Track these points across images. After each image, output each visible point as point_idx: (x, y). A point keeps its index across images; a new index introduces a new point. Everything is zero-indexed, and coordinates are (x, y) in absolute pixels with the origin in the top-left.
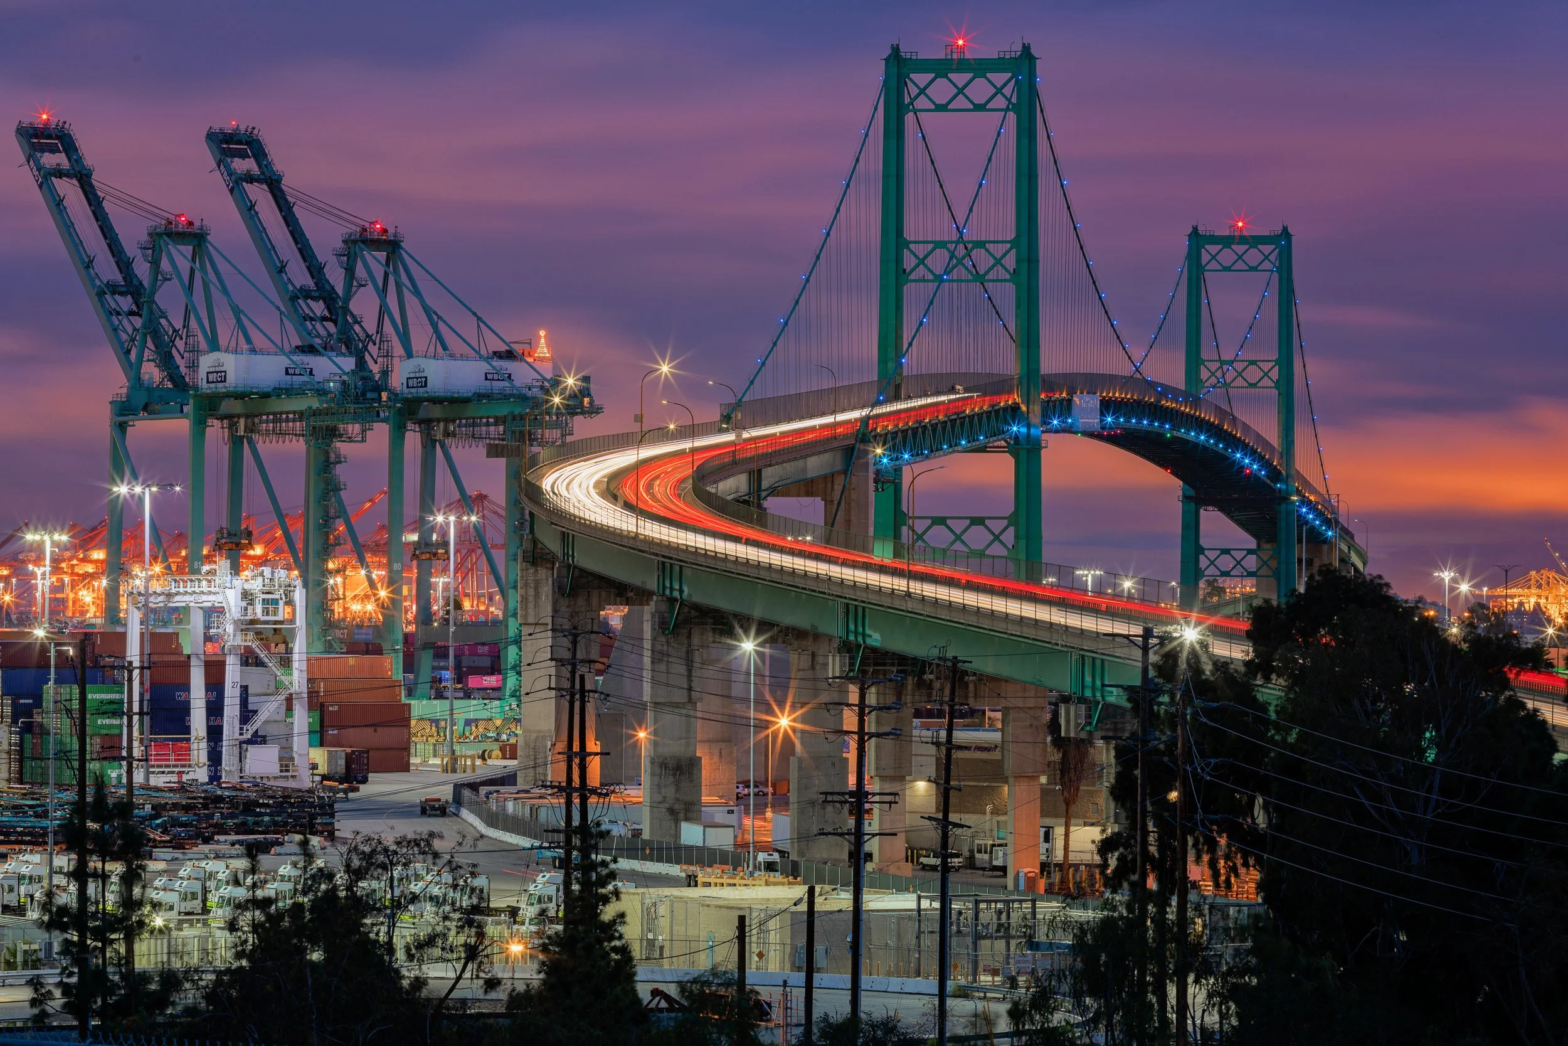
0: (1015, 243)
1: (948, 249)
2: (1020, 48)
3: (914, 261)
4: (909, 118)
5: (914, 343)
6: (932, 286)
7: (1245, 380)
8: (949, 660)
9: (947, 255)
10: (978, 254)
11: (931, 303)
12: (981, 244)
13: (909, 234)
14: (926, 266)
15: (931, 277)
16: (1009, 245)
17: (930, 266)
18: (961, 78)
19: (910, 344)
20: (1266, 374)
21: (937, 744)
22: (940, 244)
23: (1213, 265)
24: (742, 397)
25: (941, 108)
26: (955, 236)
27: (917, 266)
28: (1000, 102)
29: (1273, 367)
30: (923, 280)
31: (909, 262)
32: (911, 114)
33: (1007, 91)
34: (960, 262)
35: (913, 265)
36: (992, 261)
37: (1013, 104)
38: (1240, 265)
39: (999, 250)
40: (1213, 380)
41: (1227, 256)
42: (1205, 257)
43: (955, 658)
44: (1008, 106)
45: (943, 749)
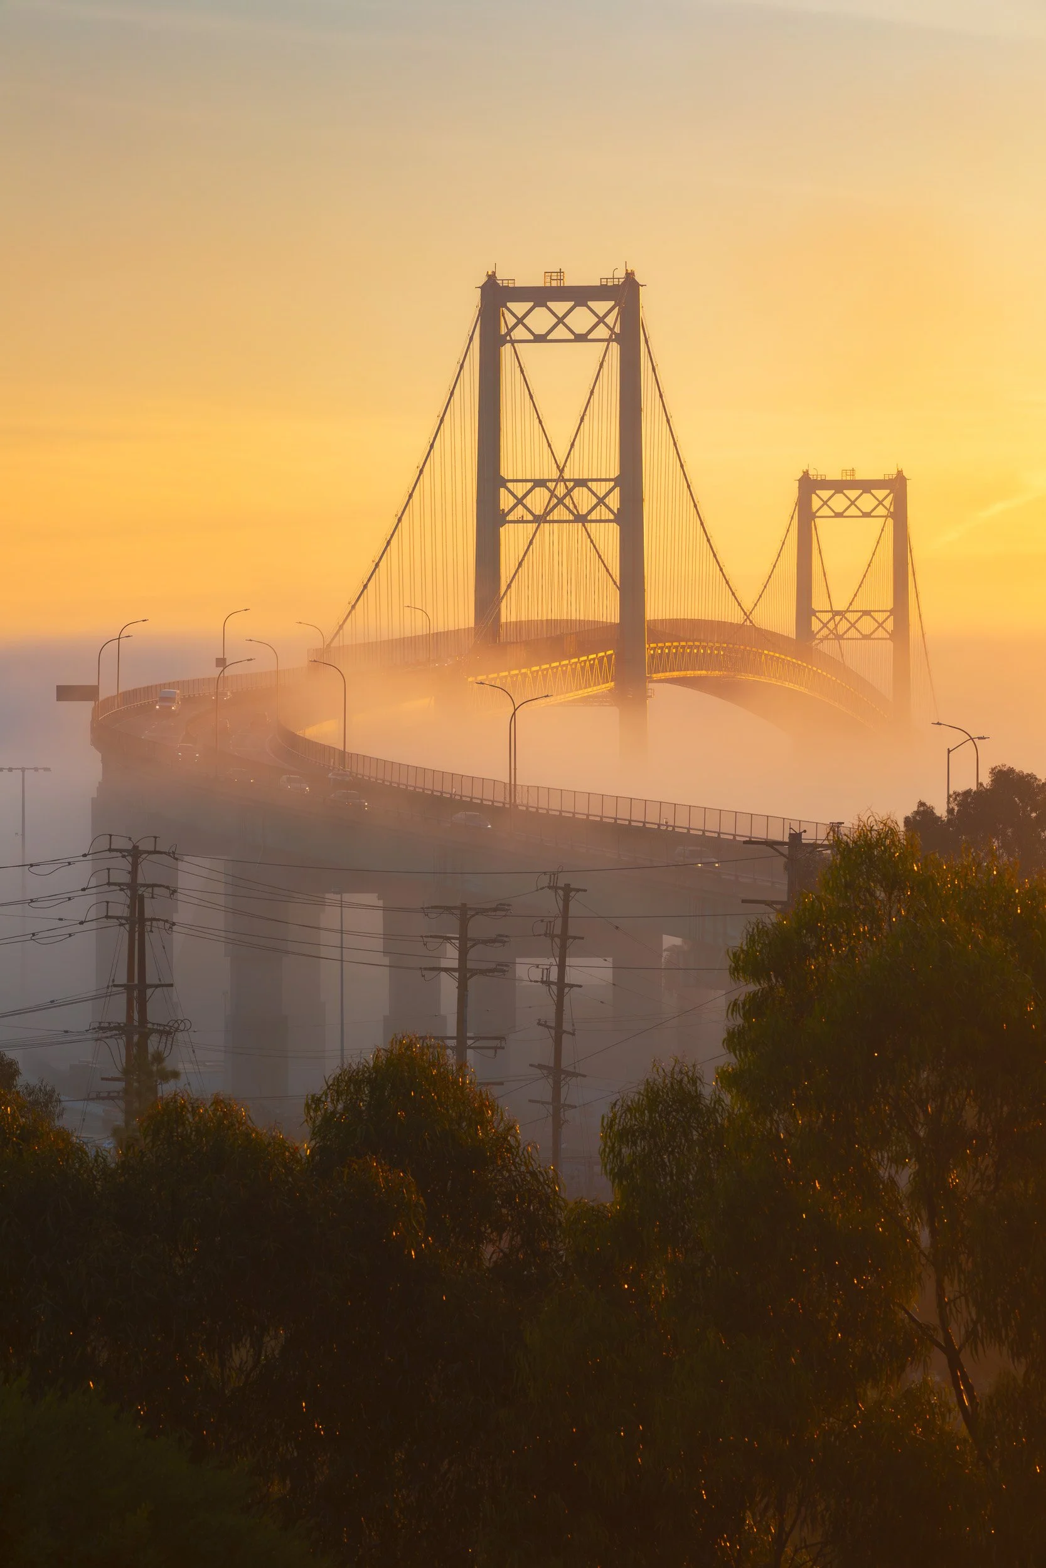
0: (618, 481)
1: (548, 488)
2: (623, 275)
3: (512, 501)
4: (506, 351)
5: (513, 585)
6: (531, 527)
7: (859, 631)
8: (560, 888)
9: (547, 494)
10: (580, 494)
11: (531, 543)
12: (581, 483)
13: (507, 469)
14: (525, 506)
15: (530, 518)
16: (612, 484)
17: (529, 506)
18: (560, 307)
19: (509, 586)
20: (880, 625)
21: (547, 983)
22: (540, 483)
23: (825, 511)
24: (331, 642)
25: (540, 339)
26: (555, 474)
27: (515, 506)
28: (602, 332)
29: (888, 617)
30: (522, 521)
31: (506, 501)
32: (508, 345)
33: (610, 320)
34: (560, 501)
35: (511, 505)
36: (595, 501)
37: (615, 333)
38: (853, 511)
39: (601, 489)
40: (825, 632)
41: (839, 502)
42: (816, 503)
43: (568, 885)
44: (611, 336)
45: (554, 988)
